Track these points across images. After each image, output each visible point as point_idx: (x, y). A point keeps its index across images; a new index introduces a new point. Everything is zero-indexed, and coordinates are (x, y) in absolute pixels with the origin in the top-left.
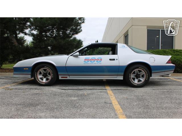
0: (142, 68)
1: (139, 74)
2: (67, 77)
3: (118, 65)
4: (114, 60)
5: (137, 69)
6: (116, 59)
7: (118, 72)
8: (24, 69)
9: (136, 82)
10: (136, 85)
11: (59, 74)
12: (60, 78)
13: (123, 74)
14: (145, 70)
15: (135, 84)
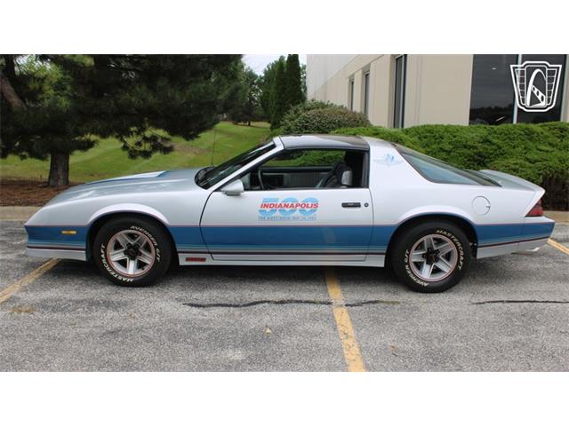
0: (445, 233)
1: (435, 248)
2: (204, 260)
3: (371, 224)
4: (357, 205)
5: (431, 236)
6: (362, 205)
7: (369, 244)
8: (64, 232)
9: (426, 274)
10: (426, 284)
11: (178, 250)
12: (183, 262)
13: (385, 252)
14: (455, 240)
15: (422, 283)
